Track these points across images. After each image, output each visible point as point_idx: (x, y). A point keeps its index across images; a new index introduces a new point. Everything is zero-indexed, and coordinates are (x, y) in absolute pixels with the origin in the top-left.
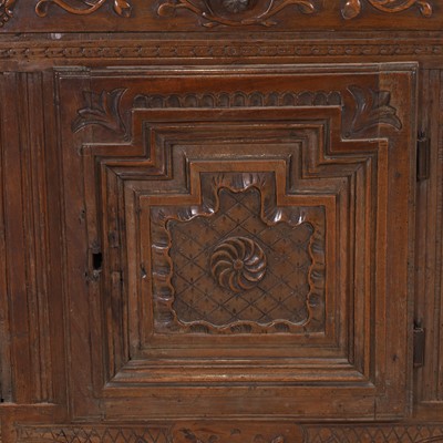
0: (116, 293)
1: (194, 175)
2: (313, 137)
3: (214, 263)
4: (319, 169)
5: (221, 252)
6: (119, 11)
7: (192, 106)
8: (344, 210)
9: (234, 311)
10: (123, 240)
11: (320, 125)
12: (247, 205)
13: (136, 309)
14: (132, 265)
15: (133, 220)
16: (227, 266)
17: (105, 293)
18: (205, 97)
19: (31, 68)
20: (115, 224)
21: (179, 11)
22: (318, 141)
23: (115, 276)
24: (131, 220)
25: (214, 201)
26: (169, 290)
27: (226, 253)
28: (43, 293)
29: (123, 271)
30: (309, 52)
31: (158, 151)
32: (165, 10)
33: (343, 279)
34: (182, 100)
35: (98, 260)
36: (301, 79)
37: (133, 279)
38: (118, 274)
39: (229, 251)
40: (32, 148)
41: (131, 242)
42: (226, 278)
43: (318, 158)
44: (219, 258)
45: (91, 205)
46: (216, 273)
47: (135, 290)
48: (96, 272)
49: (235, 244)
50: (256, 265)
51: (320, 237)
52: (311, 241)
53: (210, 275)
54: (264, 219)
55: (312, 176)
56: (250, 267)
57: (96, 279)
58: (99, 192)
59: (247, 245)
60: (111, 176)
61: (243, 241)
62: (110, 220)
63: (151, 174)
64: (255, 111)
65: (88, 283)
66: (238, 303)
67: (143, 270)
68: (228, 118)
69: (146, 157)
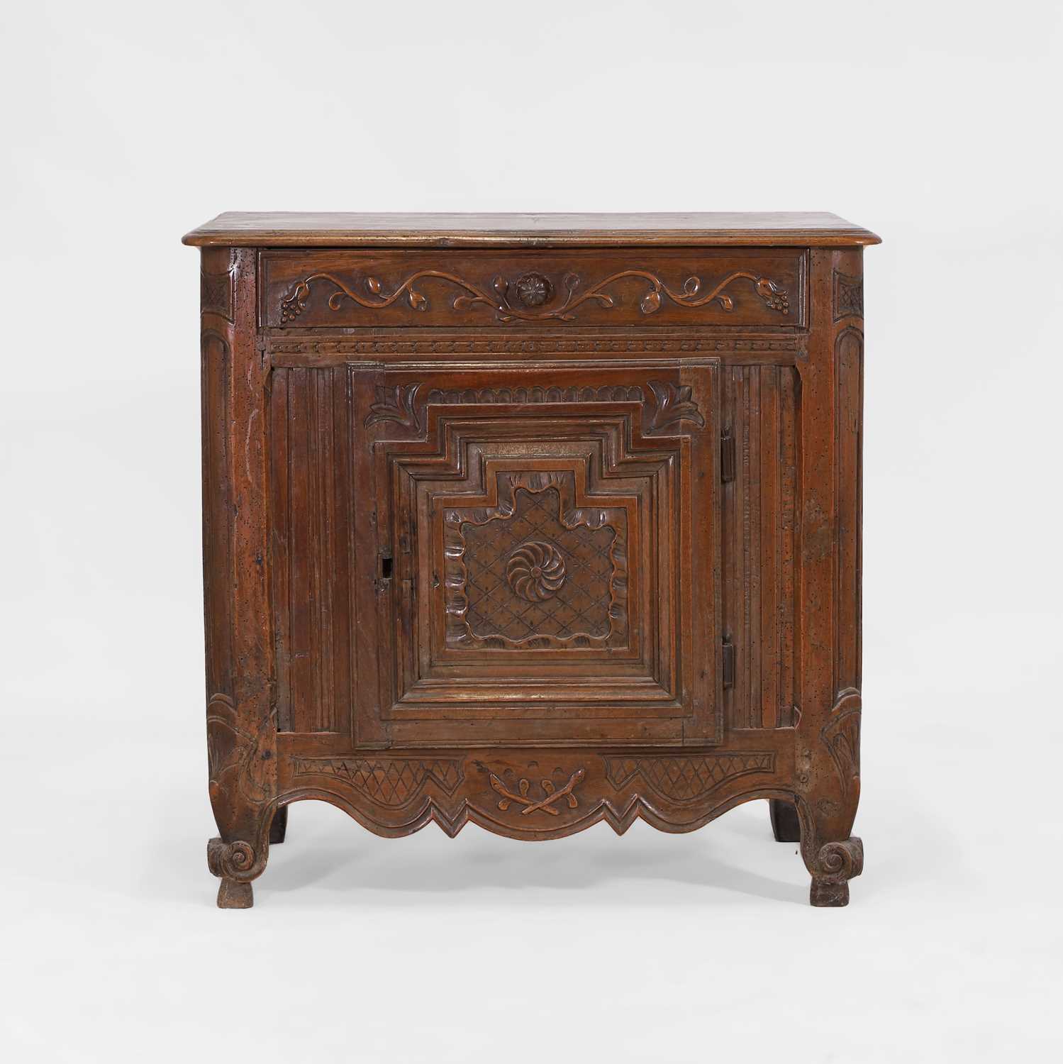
0: (407, 602)
1: (490, 474)
2: (614, 434)
3: (510, 570)
4: (620, 469)
5: (517, 558)
6: (415, 305)
7: (489, 402)
8: (646, 512)
9: (532, 623)
10: (414, 544)
11: (620, 421)
12: (545, 507)
13: (427, 622)
14: (424, 574)
15: (425, 524)
16: (524, 574)
17: (396, 603)
18: (501, 391)
19: (322, 364)
20: (408, 528)
21: (475, 305)
22: (618, 438)
23: (406, 584)
24: (423, 521)
25: (511, 503)
26: (463, 600)
27: (523, 559)
28: (327, 608)
29: (415, 579)
30: (608, 347)
31: (453, 448)
32: (461, 304)
33: (647, 589)
34: (479, 394)
35: (387, 567)
36: (602, 373)
37: (424, 587)
38: (409, 582)
39: (527, 556)
40: (320, 447)
41: (423, 548)
42: (523, 587)
43: (618, 456)
44: (515, 564)
45: (384, 506)
46: (512, 580)
47: (426, 601)
48: (386, 580)
49: (532, 549)
50: (555, 572)
51: (622, 542)
52: (613, 546)
53: (506, 583)
54: (564, 522)
55: (614, 476)
56: (549, 574)
57: (385, 586)
58: (391, 492)
59: (545, 550)
60: (404, 476)
61: (540, 546)
62: (403, 523)
63: (445, 474)
64: (553, 406)
65: (377, 591)
66: (536, 615)
67: (436, 577)
68: (525, 413)
69: (440, 455)
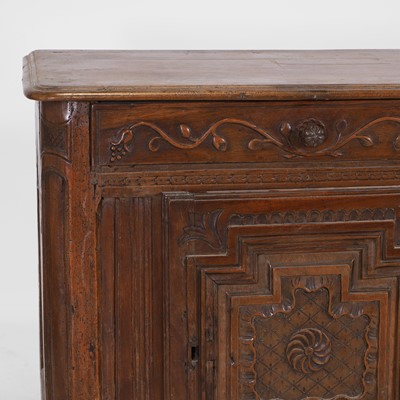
0: (209, 378)
1: (276, 279)
2: (372, 245)
3: (290, 351)
4: (376, 272)
5: (295, 342)
6: (218, 146)
7: (276, 222)
8: (393, 303)
9: (304, 389)
10: (216, 335)
11: (378, 235)
12: (317, 302)
13: (224, 391)
14: (223, 355)
15: (224, 318)
16: (300, 353)
17: (201, 379)
18: (287, 214)
19: (143, 194)
20: (211, 321)
21: (265, 145)
22: (376, 249)
23: (209, 365)
25: (292, 299)
26: (253, 374)
27: (299, 342)
28: (145, 380)
29: (215, 360)
30: (367, 177)
31: (248, 260)
32: (255, 144)
33: (391, 359)
34: (269, 218)
35: (195, 351)
36: (360, 200)
37: (222, 366)
38: (211, 363)
39: (302, 340)
40: (141, 259)
41: (222, 336)
42: (299, 363)
43: (375, 263)
44: (294, 346)
45: (193, 307)
46: (291, 358)
47: (224, 375)
48: (194, 362)
49: (307, 334)
50: (323, 351)
51: (375, 326)
52: (368, 329)
53: (286, 359)
54: (331, 313)
55: (370, 277)
56: (319, 352)
57: (193, 368)
58: (199, 295)
59: (317, 334)
60: (209, 281)
61: (313, 331)
62: (207, 318)
63: (240, 278)
64: (327, 226)
65: (187, 371)
66: (306, 383)
67: (232, 359)
68: (305, 232)
69: (238, 265)
